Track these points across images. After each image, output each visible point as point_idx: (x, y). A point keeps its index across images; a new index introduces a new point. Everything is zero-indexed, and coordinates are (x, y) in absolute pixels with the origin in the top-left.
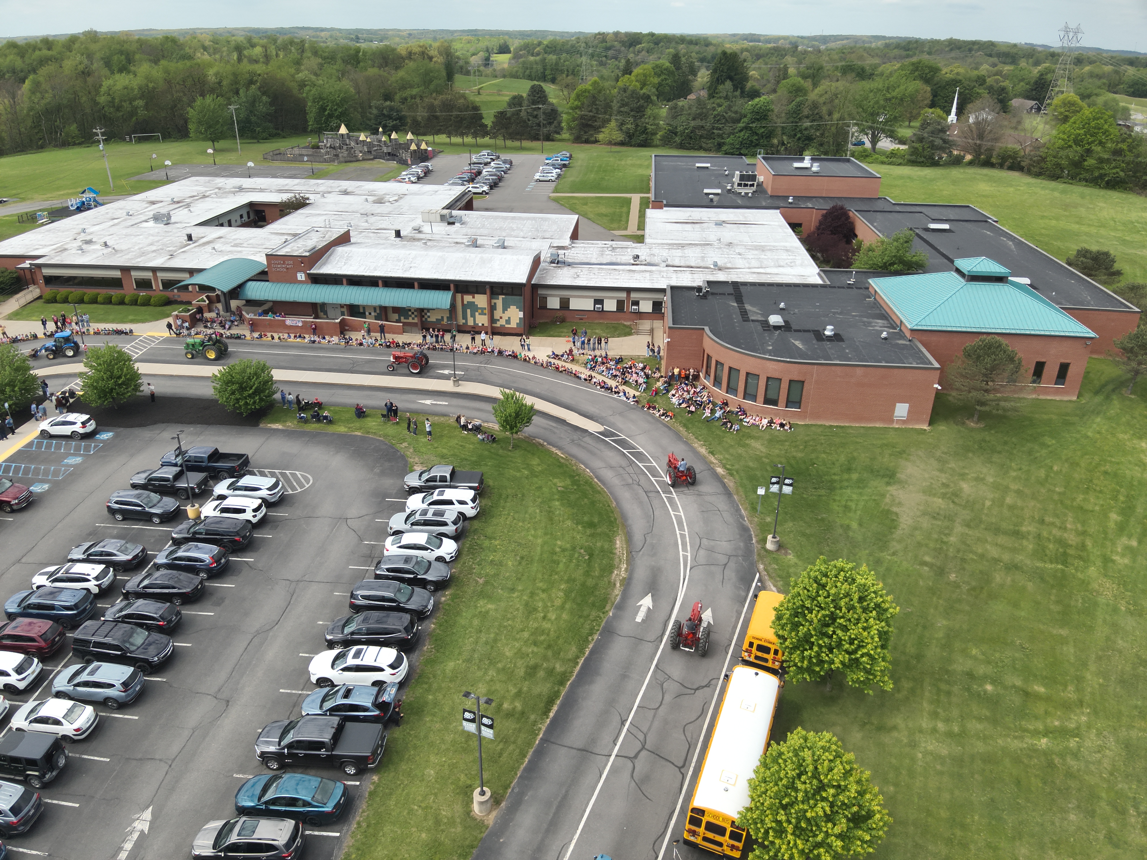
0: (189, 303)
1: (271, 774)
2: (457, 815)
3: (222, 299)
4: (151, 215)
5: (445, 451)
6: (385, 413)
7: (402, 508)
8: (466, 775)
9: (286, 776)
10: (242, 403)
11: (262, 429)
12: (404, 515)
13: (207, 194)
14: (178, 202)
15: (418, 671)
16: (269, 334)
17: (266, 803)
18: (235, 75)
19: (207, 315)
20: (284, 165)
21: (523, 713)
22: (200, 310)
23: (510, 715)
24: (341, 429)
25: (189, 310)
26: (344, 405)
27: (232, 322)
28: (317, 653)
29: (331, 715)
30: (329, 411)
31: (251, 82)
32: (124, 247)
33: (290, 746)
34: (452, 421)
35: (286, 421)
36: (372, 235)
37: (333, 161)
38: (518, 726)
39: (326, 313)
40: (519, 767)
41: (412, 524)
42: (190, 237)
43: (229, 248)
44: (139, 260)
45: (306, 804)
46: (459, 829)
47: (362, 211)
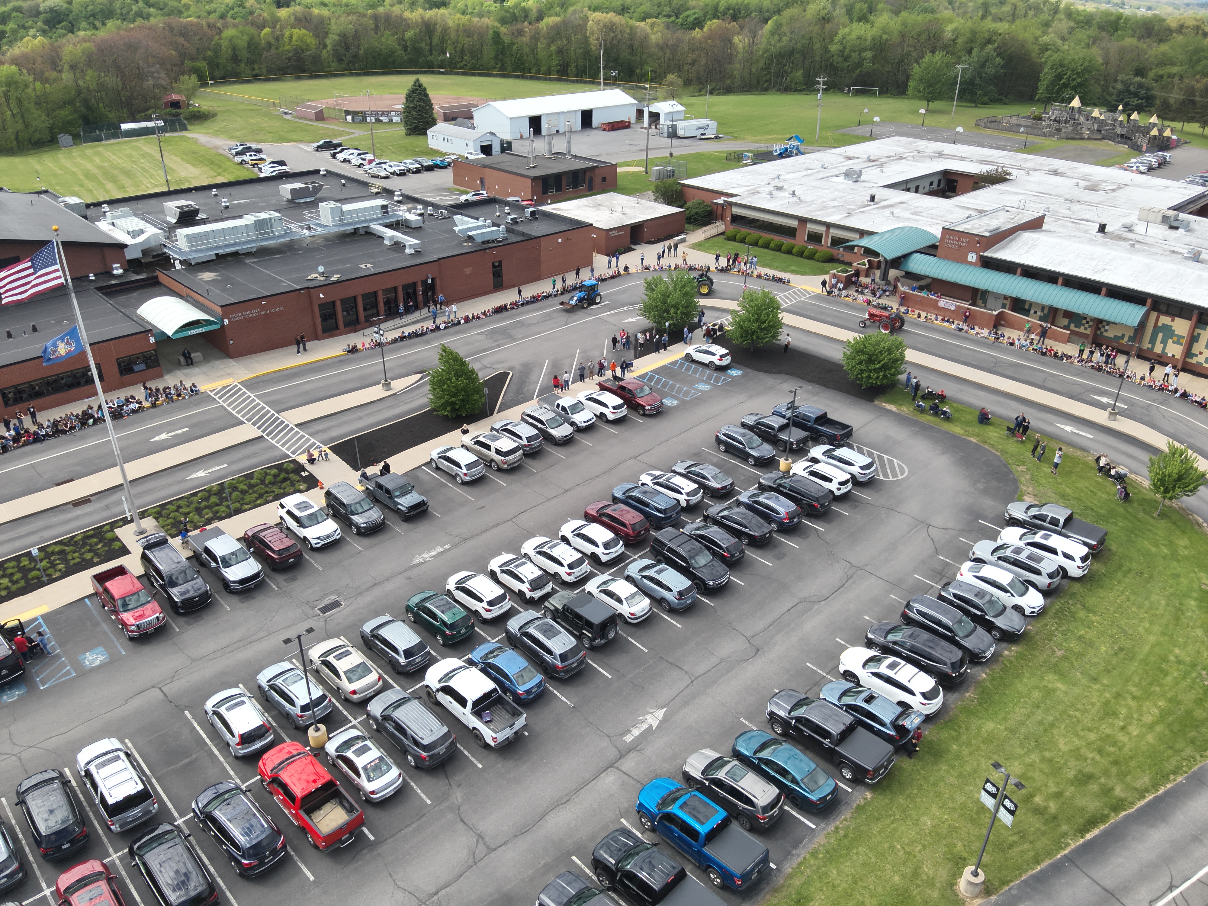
0: (850, 264)
1: (773, 736)
2: (939, 879)
3: (883, 266)
4: (843, 169)
5: (1068, 491)
6: (1012, 426)
7: (994, 535)
8: (965, 846)
9: (785, 746)
10: (865, 375)
11: (876, 406)
12: (993, 545)
13: (904, 156)
14: (873, 161)
15: (951, 713)
16: (917, 312)
17: (760, 759)
18: (974, 33)
19: (863, 280)
20: (996, 133)
21: (1055, 817)
22: (857, 274)
23: (1039, 811)
24: (957, 429)
25: (847, 271)
26: (970, 406)
27: (885, 291)
28: (854, 645)
29: (846, 711)
30: (951, 407)
31: (989, 41)
32: (808, 199)
33: (799, 720)
34: (1091, 459)
35: (902, 405)
36: (1070, 224)
37: (1053, 136)
38: (1043, 828)
39: (985, 302)
40: (1026, 871)
41: (999, 558)
42: (873, 198)
43: (907, 215)
44: (818, 213)
45: (794, 781)
46: (936, 894)
47: (1067, 197)
